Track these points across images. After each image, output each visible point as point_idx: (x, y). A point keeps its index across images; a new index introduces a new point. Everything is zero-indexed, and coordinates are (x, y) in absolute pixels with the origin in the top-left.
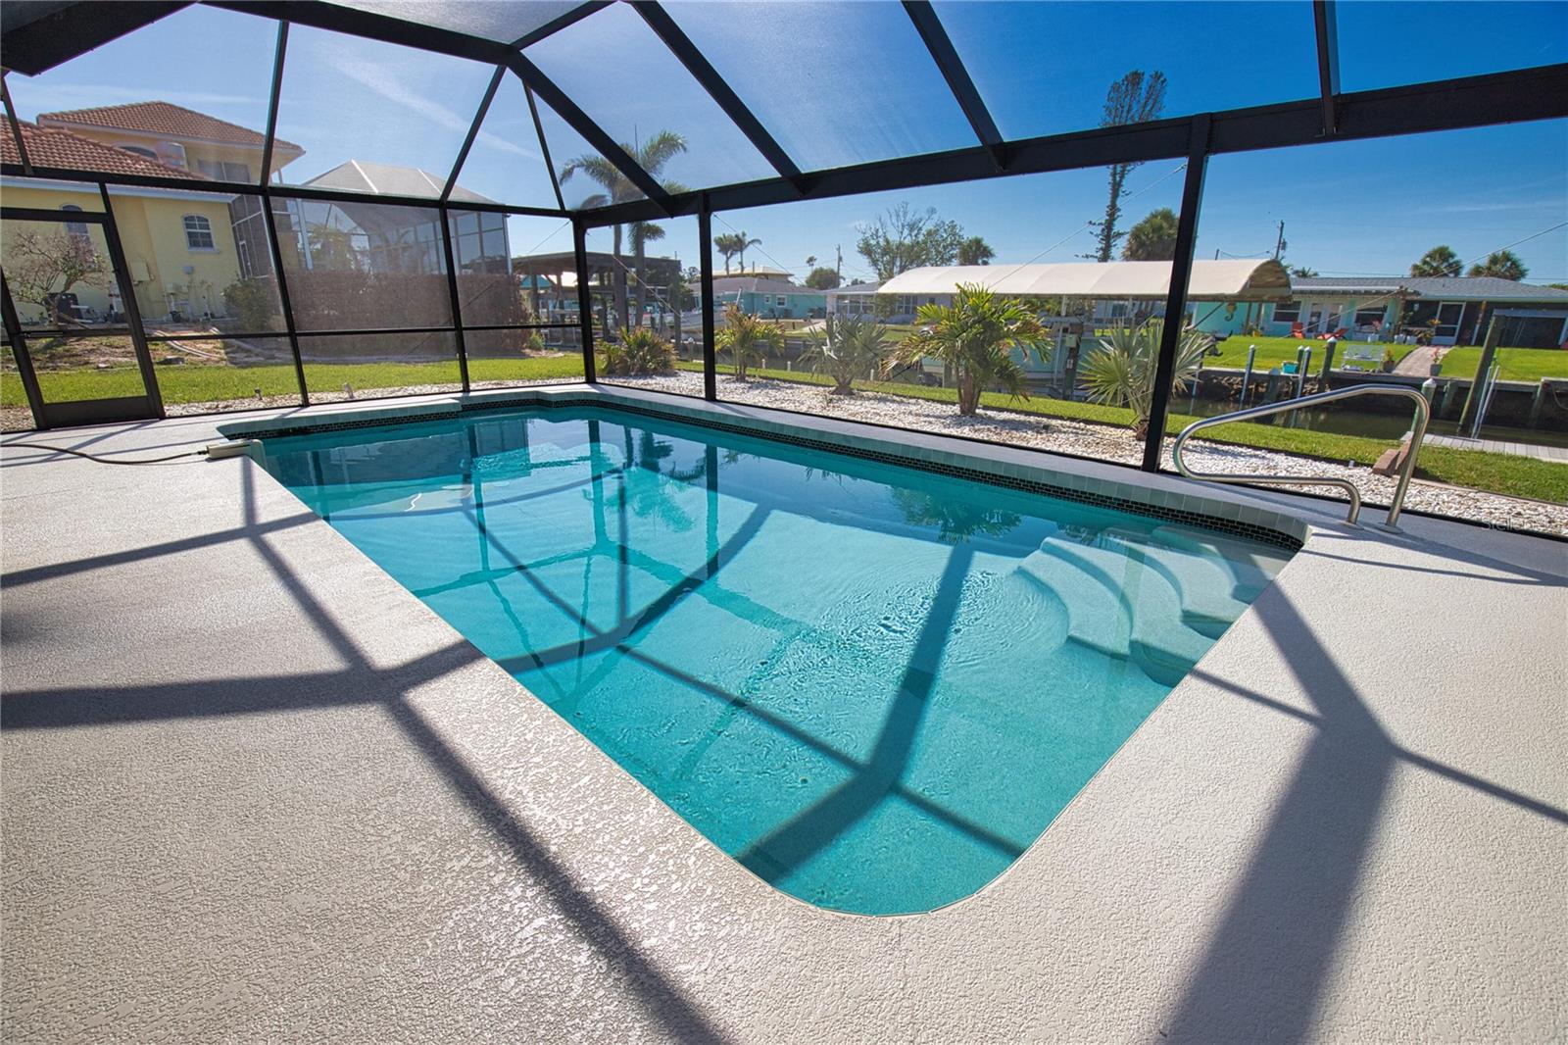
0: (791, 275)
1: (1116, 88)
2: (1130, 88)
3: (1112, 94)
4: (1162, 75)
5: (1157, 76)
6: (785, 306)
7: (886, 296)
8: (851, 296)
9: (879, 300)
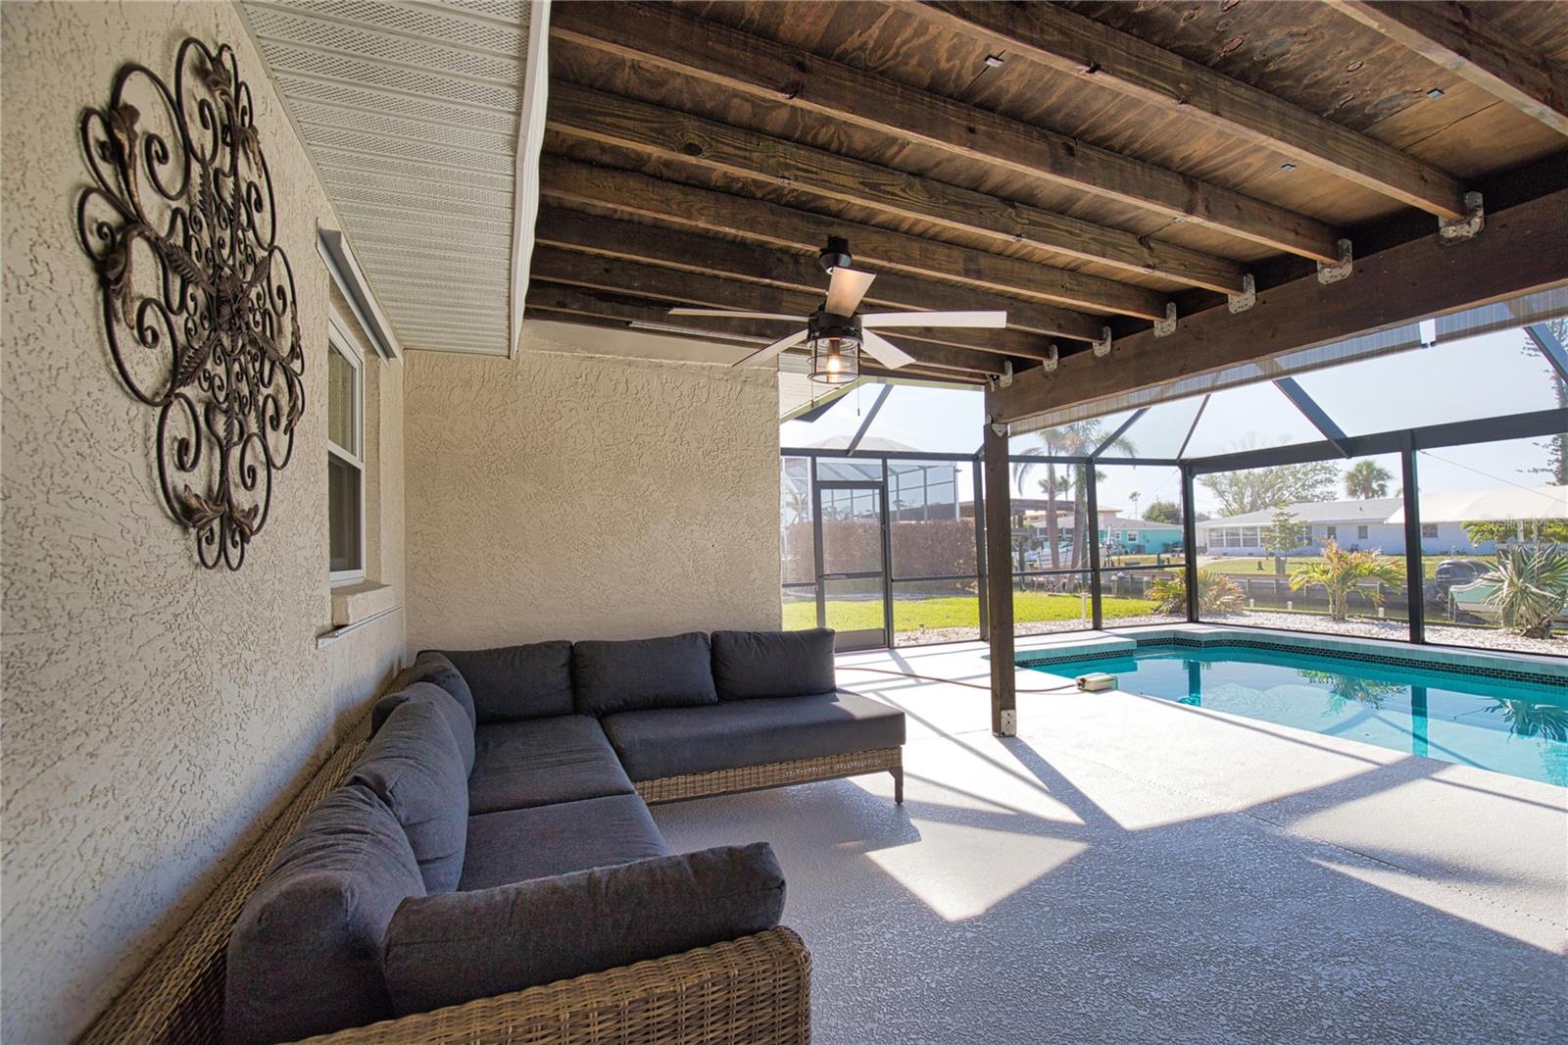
6: (1136, 542)
7: (1284, 527)
8: (1227, 528)
9: (1272, 531)
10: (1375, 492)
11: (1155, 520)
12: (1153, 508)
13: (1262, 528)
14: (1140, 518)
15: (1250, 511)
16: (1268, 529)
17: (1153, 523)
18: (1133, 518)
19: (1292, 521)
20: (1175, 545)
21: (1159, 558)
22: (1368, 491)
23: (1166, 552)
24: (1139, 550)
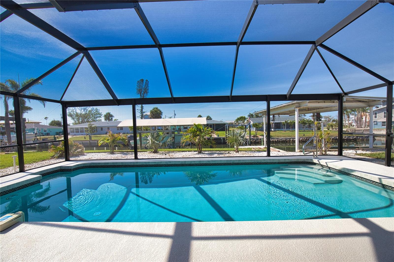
0: (40, 123)
1: (138, 82)
2: (141, 82)
3: (138, 83)
4: (148, 80)
5: (147, 81)
6: (47, 132)
7: (91, 127)
8: (75, 128)
9: (88, 129)
10: (110, 120)
11: (53, 125)
12: (52, 122)
13: (85, 128)
14: (48, 125)
15: (81, 123)
16: (87, 128)
17: (53, 126)
18: (46, 124)
19: (93, 126)
20: (60, 133)
21: (54, 137)
22: (109, 120)
23: (57, 135)
24: (48, 134)
